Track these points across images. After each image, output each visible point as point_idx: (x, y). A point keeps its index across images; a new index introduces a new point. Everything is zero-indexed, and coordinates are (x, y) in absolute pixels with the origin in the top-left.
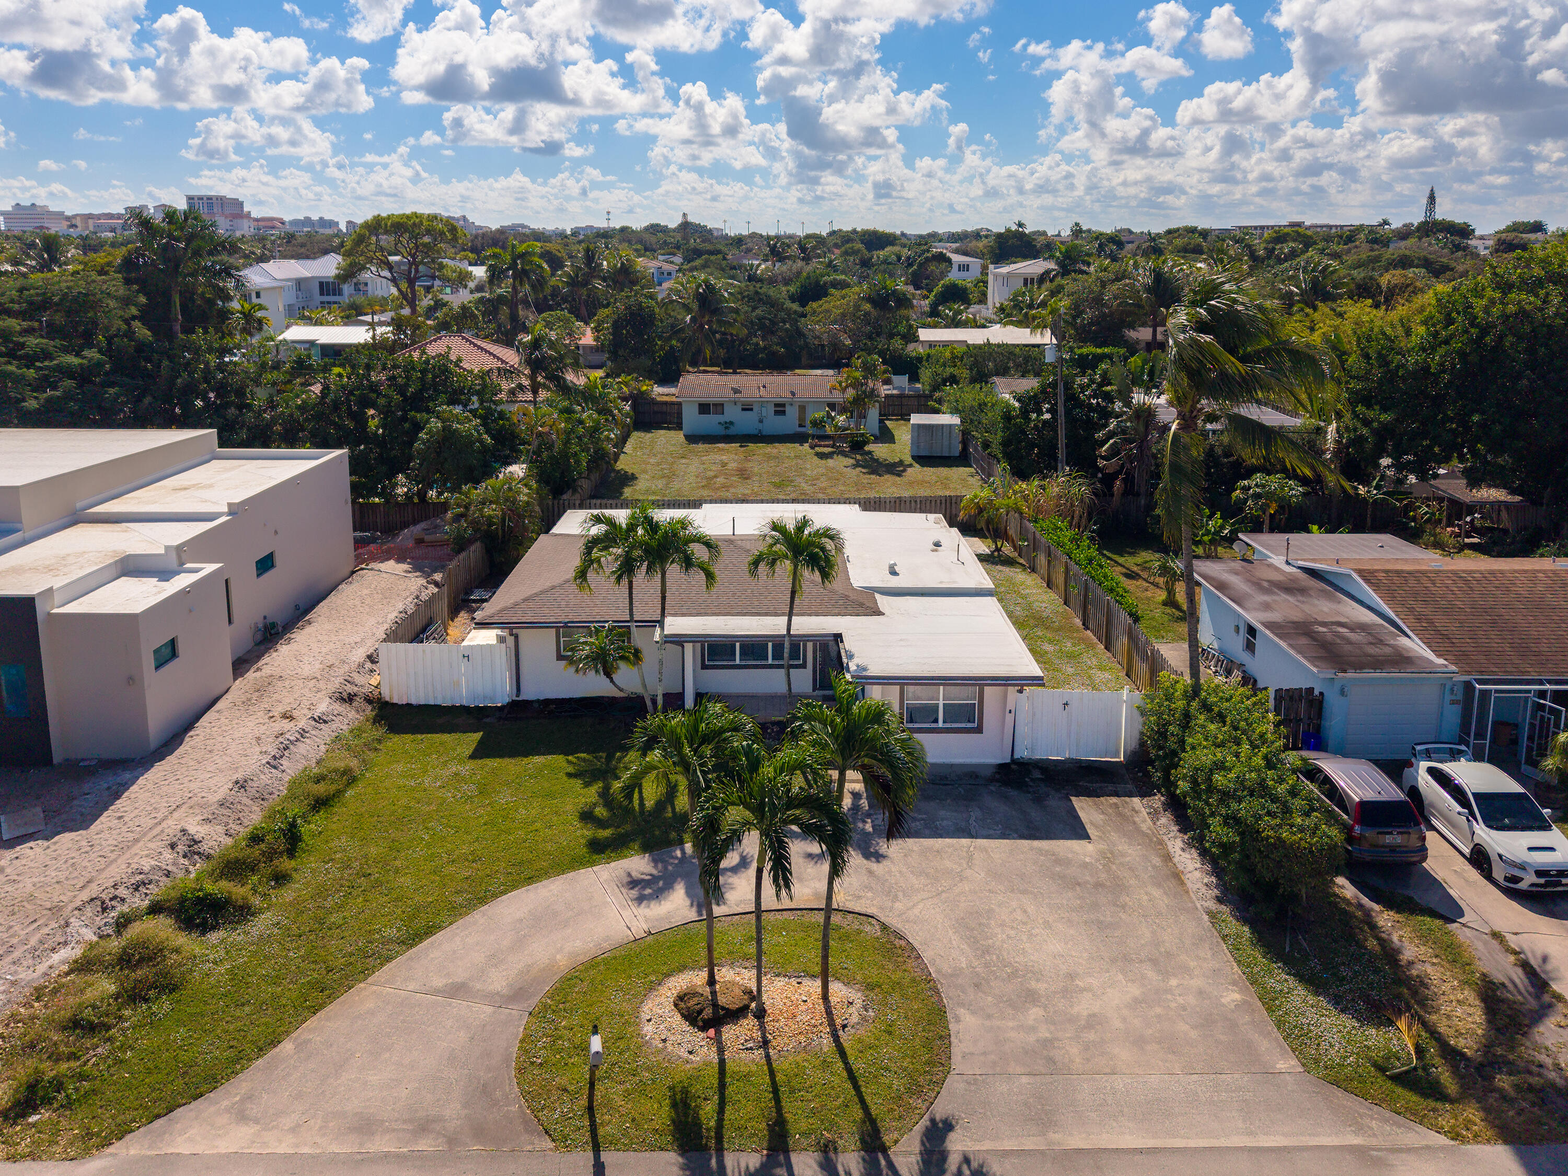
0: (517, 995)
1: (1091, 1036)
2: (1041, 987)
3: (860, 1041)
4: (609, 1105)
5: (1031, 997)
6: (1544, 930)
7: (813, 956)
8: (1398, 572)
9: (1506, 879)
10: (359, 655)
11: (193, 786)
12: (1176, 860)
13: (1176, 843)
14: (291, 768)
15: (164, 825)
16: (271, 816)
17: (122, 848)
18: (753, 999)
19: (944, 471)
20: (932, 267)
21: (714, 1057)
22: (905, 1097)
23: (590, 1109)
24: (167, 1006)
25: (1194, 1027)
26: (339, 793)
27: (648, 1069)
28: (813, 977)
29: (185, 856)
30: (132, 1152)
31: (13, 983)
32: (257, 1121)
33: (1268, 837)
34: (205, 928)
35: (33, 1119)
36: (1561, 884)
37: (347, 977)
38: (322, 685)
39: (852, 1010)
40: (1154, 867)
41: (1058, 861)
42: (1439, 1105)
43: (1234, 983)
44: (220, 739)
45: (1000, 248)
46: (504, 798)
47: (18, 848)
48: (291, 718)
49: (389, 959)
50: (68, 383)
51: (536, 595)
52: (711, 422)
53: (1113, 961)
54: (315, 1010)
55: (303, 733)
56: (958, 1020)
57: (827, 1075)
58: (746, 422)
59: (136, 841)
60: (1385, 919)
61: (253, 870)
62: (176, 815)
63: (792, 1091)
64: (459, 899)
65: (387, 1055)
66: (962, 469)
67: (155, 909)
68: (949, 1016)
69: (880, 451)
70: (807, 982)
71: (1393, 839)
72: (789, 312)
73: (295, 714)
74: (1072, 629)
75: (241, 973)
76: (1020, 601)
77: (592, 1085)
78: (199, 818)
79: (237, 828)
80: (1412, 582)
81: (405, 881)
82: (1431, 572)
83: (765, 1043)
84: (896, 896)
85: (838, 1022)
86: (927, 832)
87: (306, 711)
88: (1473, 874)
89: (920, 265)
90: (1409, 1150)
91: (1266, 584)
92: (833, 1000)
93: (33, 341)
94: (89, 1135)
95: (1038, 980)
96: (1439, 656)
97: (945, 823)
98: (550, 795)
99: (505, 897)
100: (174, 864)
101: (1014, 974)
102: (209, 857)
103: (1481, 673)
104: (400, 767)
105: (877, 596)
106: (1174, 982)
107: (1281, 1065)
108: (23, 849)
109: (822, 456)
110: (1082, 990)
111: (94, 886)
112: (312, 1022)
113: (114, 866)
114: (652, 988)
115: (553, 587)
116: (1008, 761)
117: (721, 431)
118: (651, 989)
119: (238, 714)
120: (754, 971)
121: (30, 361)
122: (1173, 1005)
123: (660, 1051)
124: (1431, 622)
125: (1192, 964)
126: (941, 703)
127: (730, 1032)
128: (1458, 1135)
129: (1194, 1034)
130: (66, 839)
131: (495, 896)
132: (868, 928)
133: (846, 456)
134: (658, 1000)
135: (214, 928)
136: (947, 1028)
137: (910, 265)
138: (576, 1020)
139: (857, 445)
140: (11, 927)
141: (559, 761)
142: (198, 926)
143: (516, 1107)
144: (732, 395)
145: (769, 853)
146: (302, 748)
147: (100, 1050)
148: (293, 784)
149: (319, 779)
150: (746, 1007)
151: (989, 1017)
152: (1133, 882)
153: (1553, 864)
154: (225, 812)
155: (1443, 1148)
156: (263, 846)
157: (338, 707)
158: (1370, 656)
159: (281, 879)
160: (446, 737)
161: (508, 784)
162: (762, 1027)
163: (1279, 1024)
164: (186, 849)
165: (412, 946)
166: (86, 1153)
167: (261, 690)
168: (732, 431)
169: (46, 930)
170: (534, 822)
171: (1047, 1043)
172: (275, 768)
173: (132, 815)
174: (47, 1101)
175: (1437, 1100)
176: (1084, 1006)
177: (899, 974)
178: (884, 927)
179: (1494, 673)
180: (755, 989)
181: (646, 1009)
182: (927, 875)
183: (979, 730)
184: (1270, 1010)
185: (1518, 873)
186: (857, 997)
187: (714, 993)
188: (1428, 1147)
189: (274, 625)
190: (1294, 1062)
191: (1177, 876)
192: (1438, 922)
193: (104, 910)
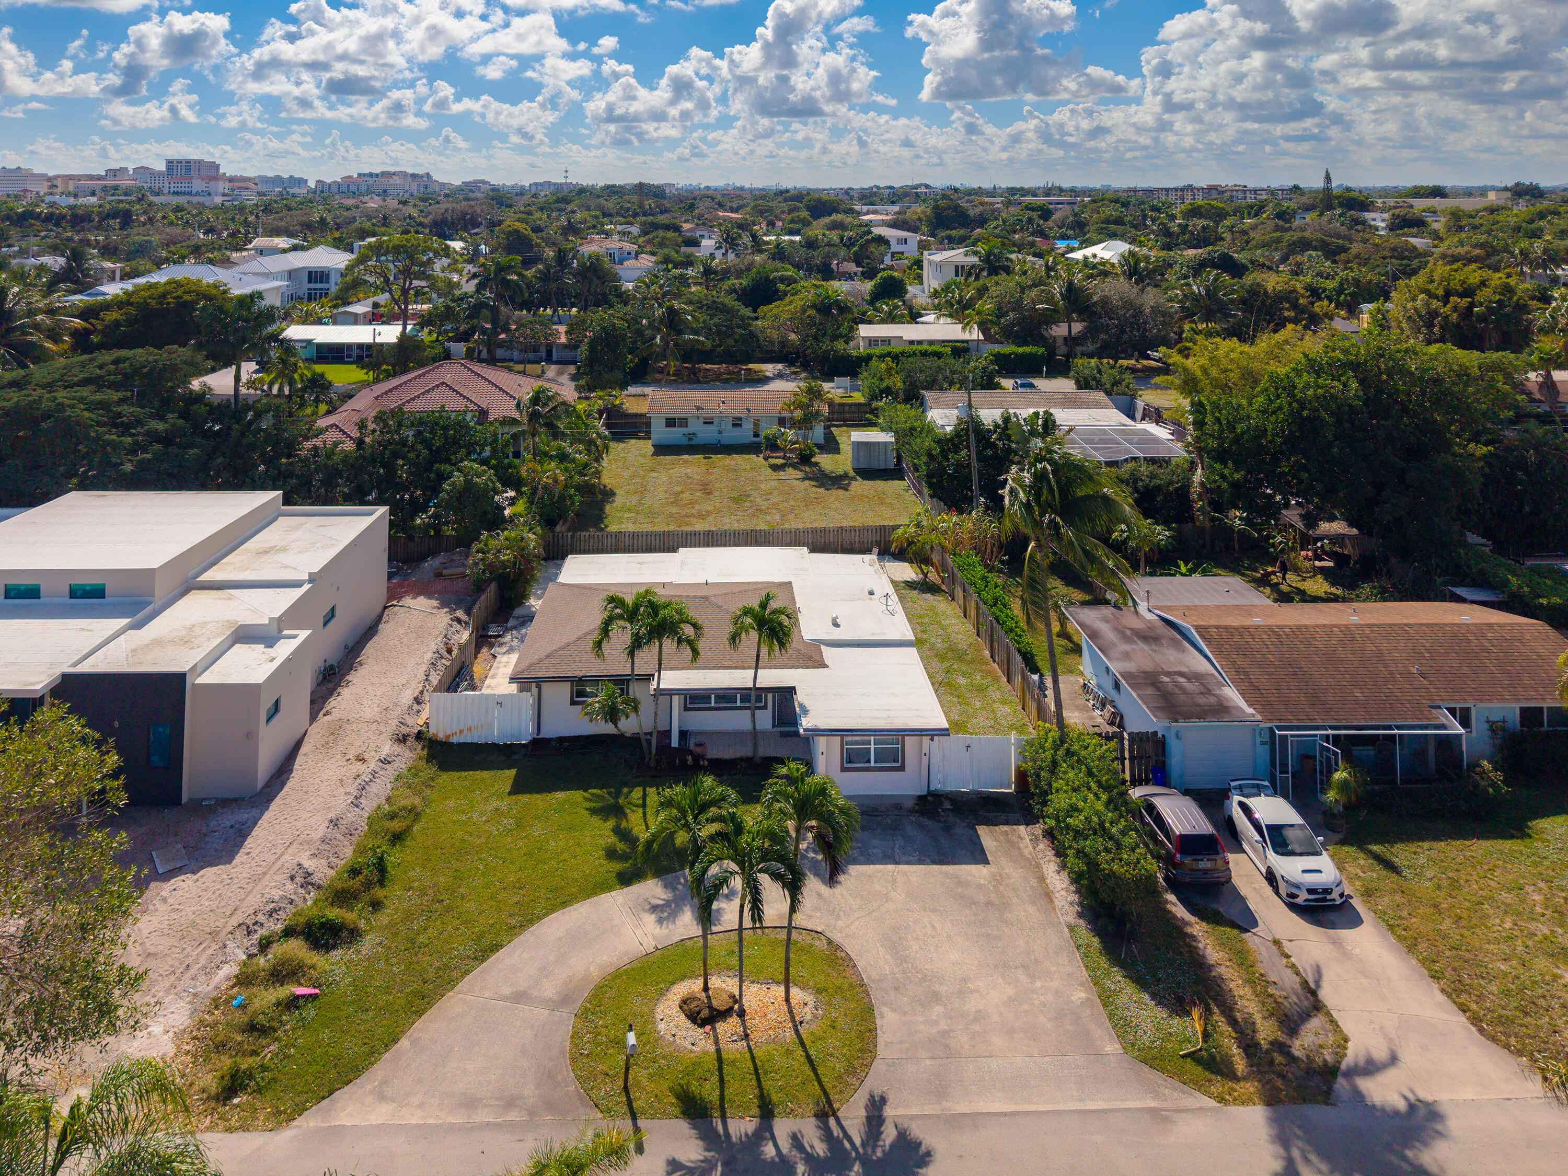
0: (564, 1000)
1: (976, 1028)
2: (943, 989)
3: (812, 1034)
4: (638, 1083)
5: (935, 997)
6: (1311, 937)
7: (778, 967)
8: (1227, 628)
9: (1288, 895)
10: (407, 697)
11: (299, 824)
12: (1048, 881)
13: (1050, 867)
14: (369, 805)
15: (283, 860)
16: (360, 850)
17: (256, 879)
18: (736, 1002)
19: (880, 485)
20: (872, 248)
21: (712, 1048)
22: (845, 1076)
23: (626, 1089)
24: (313, 1013)
25: (1050, 1020)
26: (409, 827)
27: (664, 1057)
28: (778, 983)
29: (302, 886)
30: (311, 1124)
31: (195, 995)
32: (393, 1100)
33: (1104, 869)
34: (328, 948)
35: (236, 1101)
36: (1326, 900)
37: (438, 986)
38: (382, 728)
39: (807, 1009)
40: (1032, 887)
41: (960, 883)
42: (1213, 1077)
43: (1082, 985)
44: (311, 780)
45: (936, 218)
46: (537, 831)
47: (173, 881)
48: (363, 760)
49: (467, 972)
50: (157, 447)
51: (556, 651)
52: (676, 435)
53: (996, 967)
54: (420, 1013)
55: (374, 774)
56: (882, 1017)
57: (790, 1061)
58: (707, 434)
59: (264, 874)
60: (1197, 928)
61: (355, 898)
62: (290, 850)
63: (766, 1073)
64: (513, 922)
65: (477, 1049)
66: (896, 482)
67: (289, 932)
68: (876, 1013)
69: (825, 461)
70: (774, 988)
71: (1205, 864)
72: (743, 319)
73: (366, 756)
74: (982, 662)
75: (361, 985)
76: (941, 632)
77: (627, 1069)
78: (308, 853)
79: (335, 860)
80: (1237, 638)
81: (470, 906)
82: (1252, 627)
83: (747, 1036)
84: (838, 916)
85: (797, 1019)
86: (862, 858)
87: (373, 754)
88: (1268, 890)
89: (861, 246)
90: (1188, 1111)
91: (1128, 632)
92: (793, 1001)
93: (127, 409)
94: (279, 1113)
95: (941, 984)
96: (1250, 705)
97: (875, 851)
98: (571, 829)
99: (546, 919)
100: (295, 893)
101: (924, 979)
102: (319, 887)
103: (1280, 720)
104: (451, 803)
105: (823, 647)
106: (1038, 984)
107: (1108, 1049)
108: (176, 882)
109: (775, 468)
110: (973, 991)
111: (239, 913)
112: (419, 1023)
113: (251, 896)
114: (662, 993)
115: (569, 644)
116: (925, 793)
117: (685, 441)
118: (662, 995)
119: (321, 756)
120: (737, 979)
121: (125, 429)
122: (1037, 1002)
123: (671, 1044)
124: (1247, 675)
125: (1053, 969)
126: (872, 747)
127: (721, 1027)
128: (1223, 1099)
129: (1049, 1025)
130: (209, 873)
131: (539, 919)
132: (817, 943)
133: (795, 468)
134: (667, 1003)
135: (334, 947)
136: (874, 1023)
137: (853, 245)
138: (609, 1020)
139: (805, 459)
140: (184, 949)
141: (577, 795)
142: (322, 946)
143: (573, 1087)
144: (695, 411)
145: (749, 898)
146: (374, 788)
147: (272, 1048)
148: (371, 821)
149: (392, 816)
150: (731, 1008)
151: (905, 1013)
152: (1015, 900)
153: (1319, 884)
154: (327, 847)
155: (1211, 1109)
156: (361, 877)
157: (398, 748)
158: (1200, 706)
159: (376, 905)
160: (485, 774)
161: (537, 817)
162: (744, 1023)
163: (1111, 1016)
164: (302, 880)
165: (482, 962)
166: (278, 1126)
167: (336, 731)
168: (695, 441)
169: (210, 951)
170: (562, 853)
171: (945, 1034)
172: (357, 806)
173: (257, 851)
174: (244, 1088)
175: (1213, 1073)
176: (973, 1004)
177: (841, 980)
178: (830, 942)
179: (1290, 721)
180: (737, 994)
181: (659, 1010)
182: (862, 897)
183: (902, 768)
184: (1105, 1005)
185: (1295, 891)
186: (810, 999)
187: (708, 997)
188: (1201, 1108)
189: (332, 667)
190: (1117, 1046)
191: (1048, 895)
192: (1236, 932)
193: (249, 933)
